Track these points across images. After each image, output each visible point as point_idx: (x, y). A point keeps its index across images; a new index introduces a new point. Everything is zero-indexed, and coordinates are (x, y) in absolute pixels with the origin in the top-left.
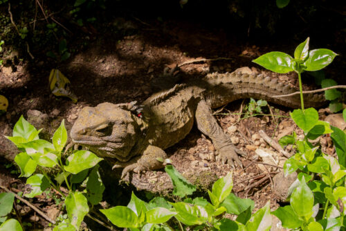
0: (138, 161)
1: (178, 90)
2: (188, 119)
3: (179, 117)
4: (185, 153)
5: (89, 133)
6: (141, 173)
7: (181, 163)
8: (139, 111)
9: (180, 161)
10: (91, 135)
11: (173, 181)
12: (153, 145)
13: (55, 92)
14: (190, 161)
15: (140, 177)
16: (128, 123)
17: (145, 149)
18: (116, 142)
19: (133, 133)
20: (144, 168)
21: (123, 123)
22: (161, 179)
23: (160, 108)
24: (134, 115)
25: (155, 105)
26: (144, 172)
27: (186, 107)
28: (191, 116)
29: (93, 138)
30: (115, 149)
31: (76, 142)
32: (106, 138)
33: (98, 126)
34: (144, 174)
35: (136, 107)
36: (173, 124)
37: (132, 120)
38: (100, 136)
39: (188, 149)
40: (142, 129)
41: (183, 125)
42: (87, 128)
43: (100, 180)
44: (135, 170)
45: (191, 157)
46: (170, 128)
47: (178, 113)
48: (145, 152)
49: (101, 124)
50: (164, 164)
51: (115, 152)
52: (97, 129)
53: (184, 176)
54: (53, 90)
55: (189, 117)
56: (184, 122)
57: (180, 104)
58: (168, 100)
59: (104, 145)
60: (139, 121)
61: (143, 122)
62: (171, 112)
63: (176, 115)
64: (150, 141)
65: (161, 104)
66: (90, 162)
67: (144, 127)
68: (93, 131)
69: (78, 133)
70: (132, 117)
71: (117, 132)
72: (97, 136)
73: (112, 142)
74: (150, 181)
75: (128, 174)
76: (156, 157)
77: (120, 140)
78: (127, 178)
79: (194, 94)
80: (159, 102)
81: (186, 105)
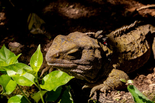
0: (104, 82)
1: (137, 26)
2: (146, 50)
3: (138, 47)
4: (144, 78)
5: (61, 57)
6: (107, 92)
7: (141, 86)
8: (104, 39)
9: (140, 84)
10: (63, 59)
11: (134, 98)
12: (116, 69)
13: (33, 31)
14: (148, 84)
15: (106, 95)
16: (95, 49)
17: (110, 72)
18: (85, 65)
19: (100, 57)
20: (109, 88)
21: (91, 48)
22: (124, 97)
23: (122, 39)
24: (100, 43)
25: (118, 36)
26: (110, 91)
27: (145, 40)
28: (148, 48)
29: (65, 61)
30: (85, 71)
31: (50, 64)
32: (77, 61)
33: (69, 50)
34: (109, 93)
35: (102, 36)
36: (133, 52)
37: (99, 46)
38: (71, 60)
39: (146, 75)
40: (107, 55)
41: (142, 54)
42: (60, 53)
43: (71, 99)
44: (102, 90)
45: (149, 81)
46: (131, 56)
47: (138, 44)
48: (110, 75)
49: (72, 49)
50: (127, 84)
51: (84, 74)
52: (69, 52)
53: (144, 94)
54: (31, 30)
55: (147, 48)
56: (143, 52)
57: (139, 37)
58: (129, 33)
59: (75, 68)
60: (105, 48)
61: (108, 49)
62: (131, 43)
63: (136, 46)
64: (114, 66)
65: (123, 36)
66: (62, 80)
67: (109, 53)
68: (66, 55)
69: (52, 57)
70: (99, 44)
71: (86, 56)
72: (68, 59)
73: (82, 65)
74: (114, 98)
75: (96, 93)
76: (120, 78)
77: (88, 63)
78: (95, 97)
79: (151, 30)
80: (121, 35)
81: (144, 38)
